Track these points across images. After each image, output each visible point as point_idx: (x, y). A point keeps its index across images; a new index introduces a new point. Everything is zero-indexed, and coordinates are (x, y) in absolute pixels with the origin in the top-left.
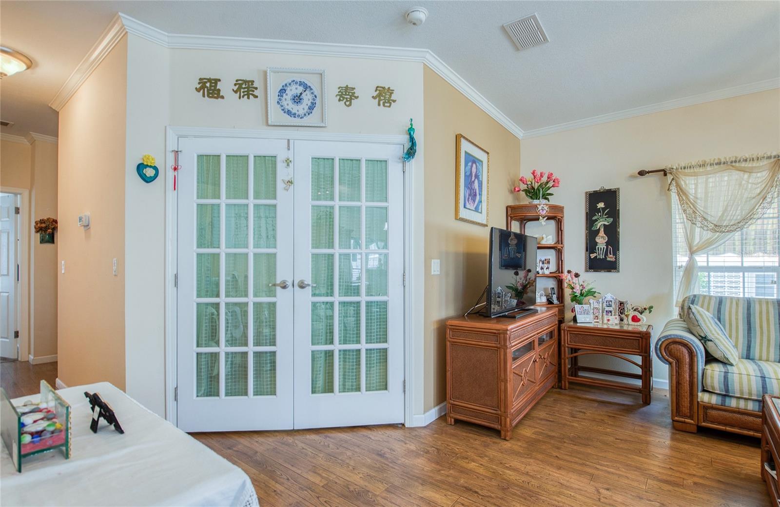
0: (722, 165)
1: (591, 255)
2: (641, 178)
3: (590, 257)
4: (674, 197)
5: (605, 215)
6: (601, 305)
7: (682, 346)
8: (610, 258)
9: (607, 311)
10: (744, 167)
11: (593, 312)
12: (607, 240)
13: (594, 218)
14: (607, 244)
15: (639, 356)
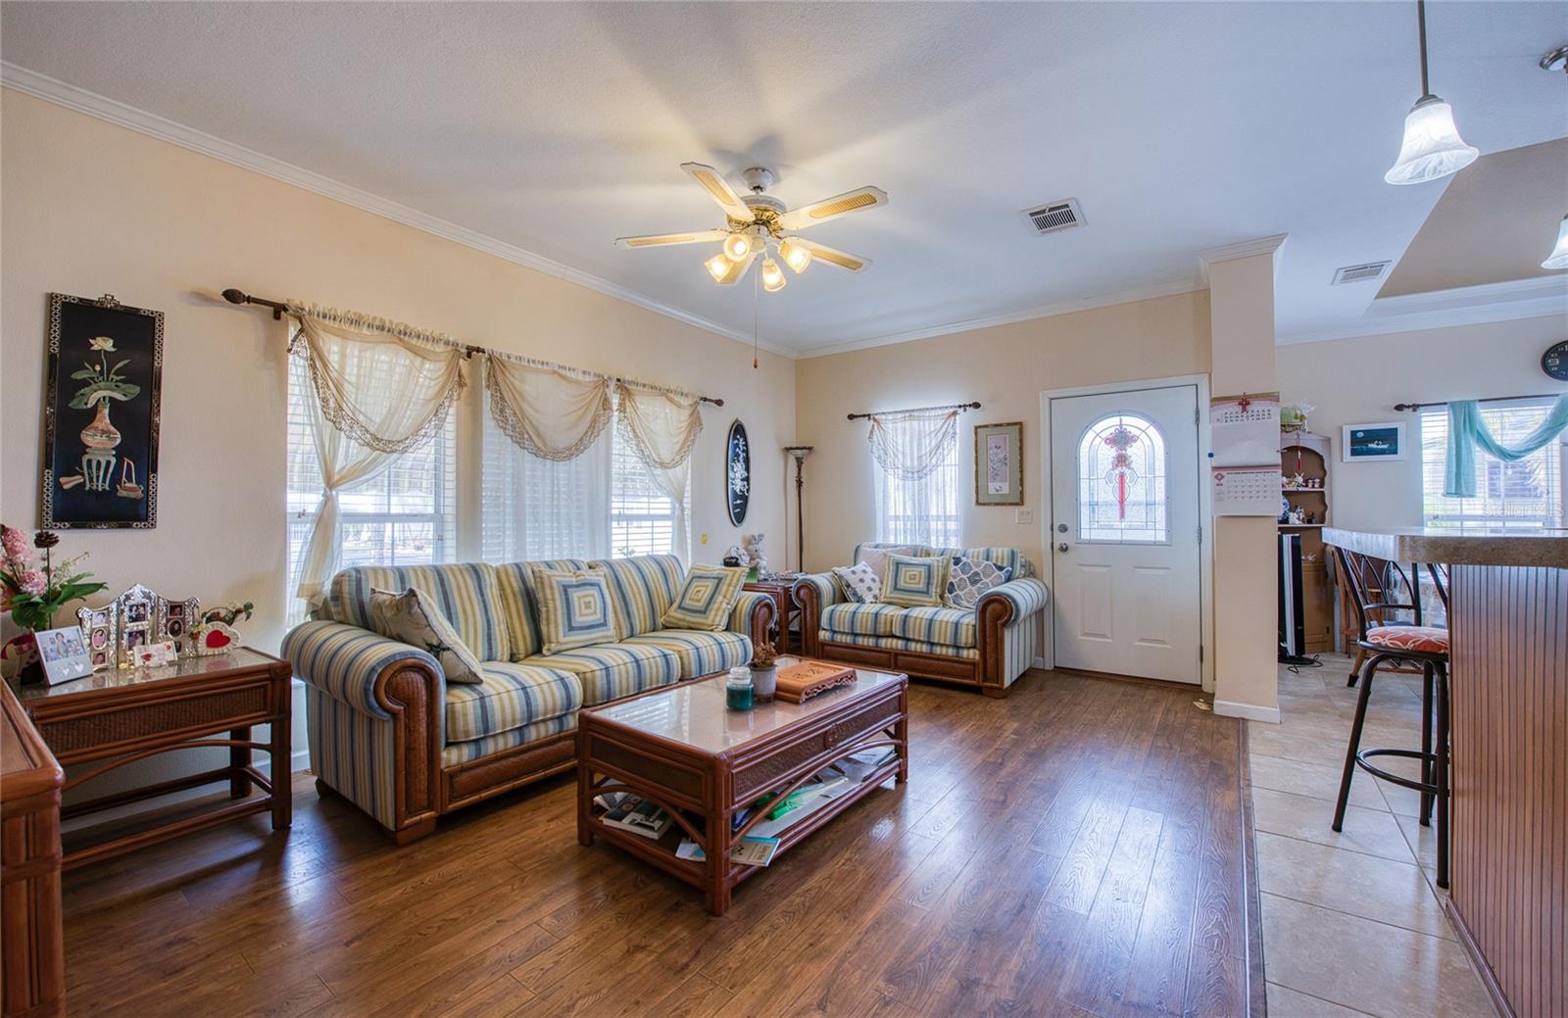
0: (385, 333)
1: (62, 480)
2: (231, 307)
3: (58, 486)
4: (297, 367)
5: (116, 374)
6: (113, 620)
7: (414, 672)
8: (126, 489)
9: (130, 634)
10: (419, 347)
11: (90, 645)
12: (119, 441)
13: (78, 376)
14: (120, 453)
15: (264, 725)
